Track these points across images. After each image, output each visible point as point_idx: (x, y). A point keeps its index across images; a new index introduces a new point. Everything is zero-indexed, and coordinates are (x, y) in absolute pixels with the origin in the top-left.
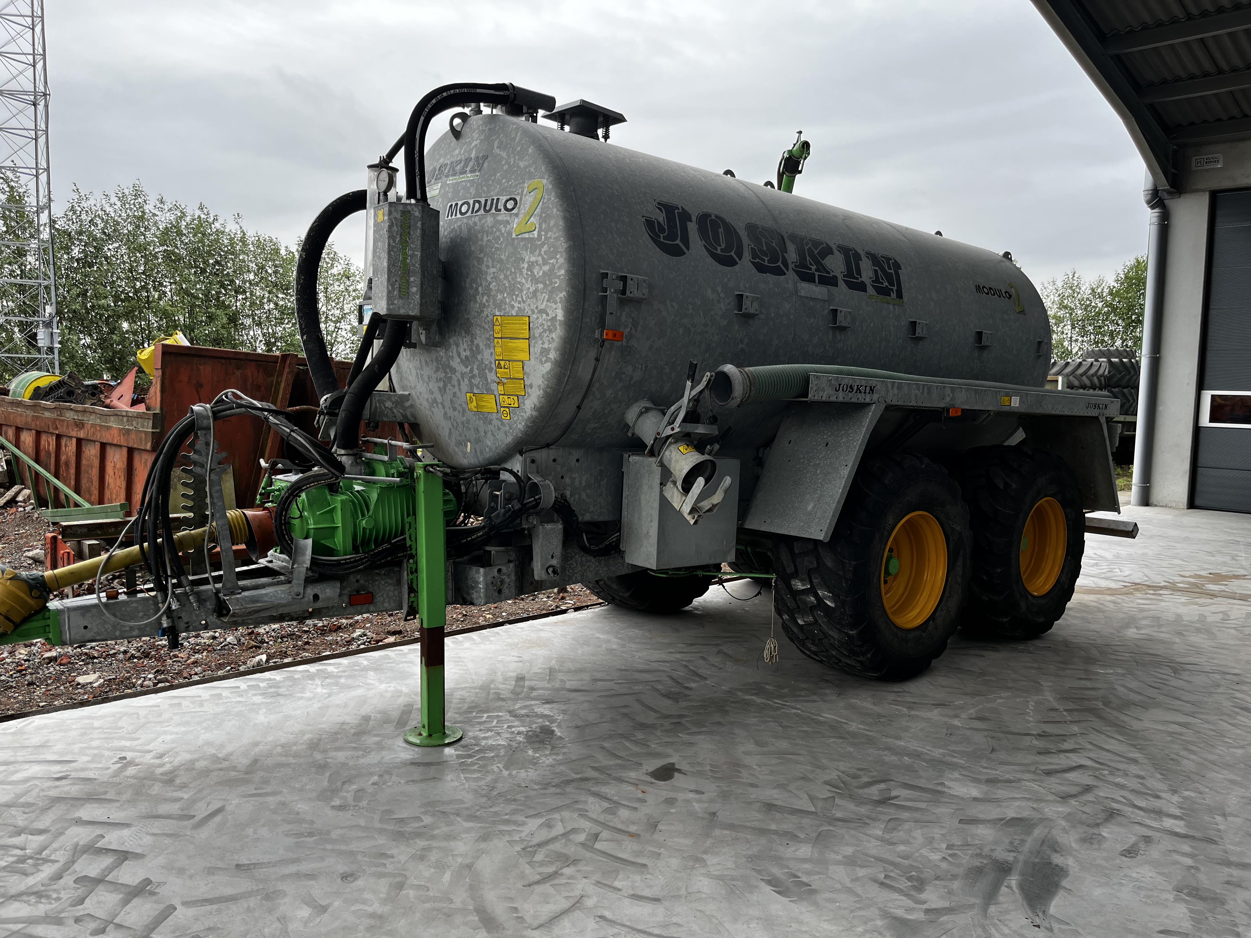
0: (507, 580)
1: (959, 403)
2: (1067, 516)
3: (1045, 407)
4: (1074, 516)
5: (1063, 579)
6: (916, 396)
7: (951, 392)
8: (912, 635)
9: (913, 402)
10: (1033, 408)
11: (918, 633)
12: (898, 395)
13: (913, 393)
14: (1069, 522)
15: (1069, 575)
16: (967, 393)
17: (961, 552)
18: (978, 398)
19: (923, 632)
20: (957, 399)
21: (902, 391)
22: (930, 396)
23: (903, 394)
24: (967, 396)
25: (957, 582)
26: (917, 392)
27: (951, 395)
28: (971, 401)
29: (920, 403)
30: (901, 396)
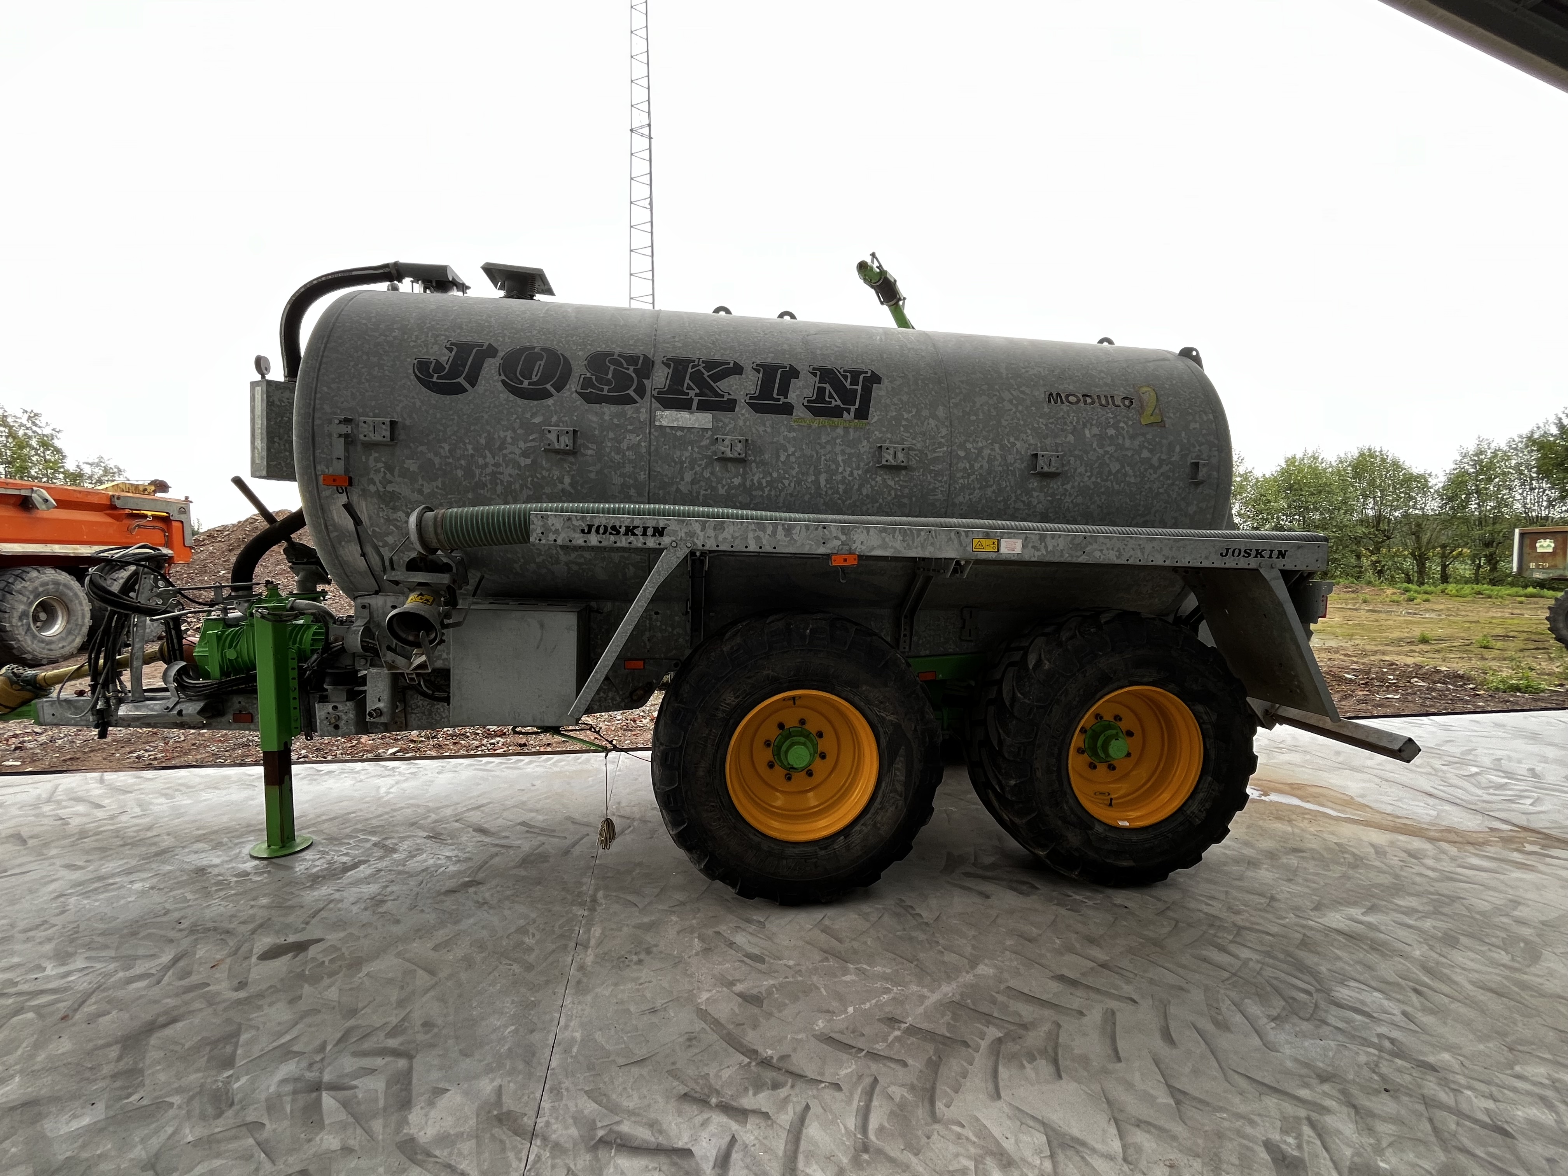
0: (344, 717)
1: (863, 548)
2: (1198, 717)
3: (1097, 554)
4: (1214, 717)
5: (1192, 809)
6: (758, 539)
7: (843, 533)
8: (796, 851)
9: (753, 547)
10: (1062, 556)
11: (810, 849)
12: (716, 537)
13: (751, 535)
14: (1204, 726)
15: (1208, 805)
16: (884, 535)
17: (902, 751)
18: (913, 542)
19: (821, 849)
20: (858, 543)
21: (725, 533)
22: (792, 538)
23: (729, 537)
24: (884, 539)
25: (896, 791)
26: (761, 534)
27: (843, 538)
28: (895, 545)
29: (768, 548)
30: (725, 539)
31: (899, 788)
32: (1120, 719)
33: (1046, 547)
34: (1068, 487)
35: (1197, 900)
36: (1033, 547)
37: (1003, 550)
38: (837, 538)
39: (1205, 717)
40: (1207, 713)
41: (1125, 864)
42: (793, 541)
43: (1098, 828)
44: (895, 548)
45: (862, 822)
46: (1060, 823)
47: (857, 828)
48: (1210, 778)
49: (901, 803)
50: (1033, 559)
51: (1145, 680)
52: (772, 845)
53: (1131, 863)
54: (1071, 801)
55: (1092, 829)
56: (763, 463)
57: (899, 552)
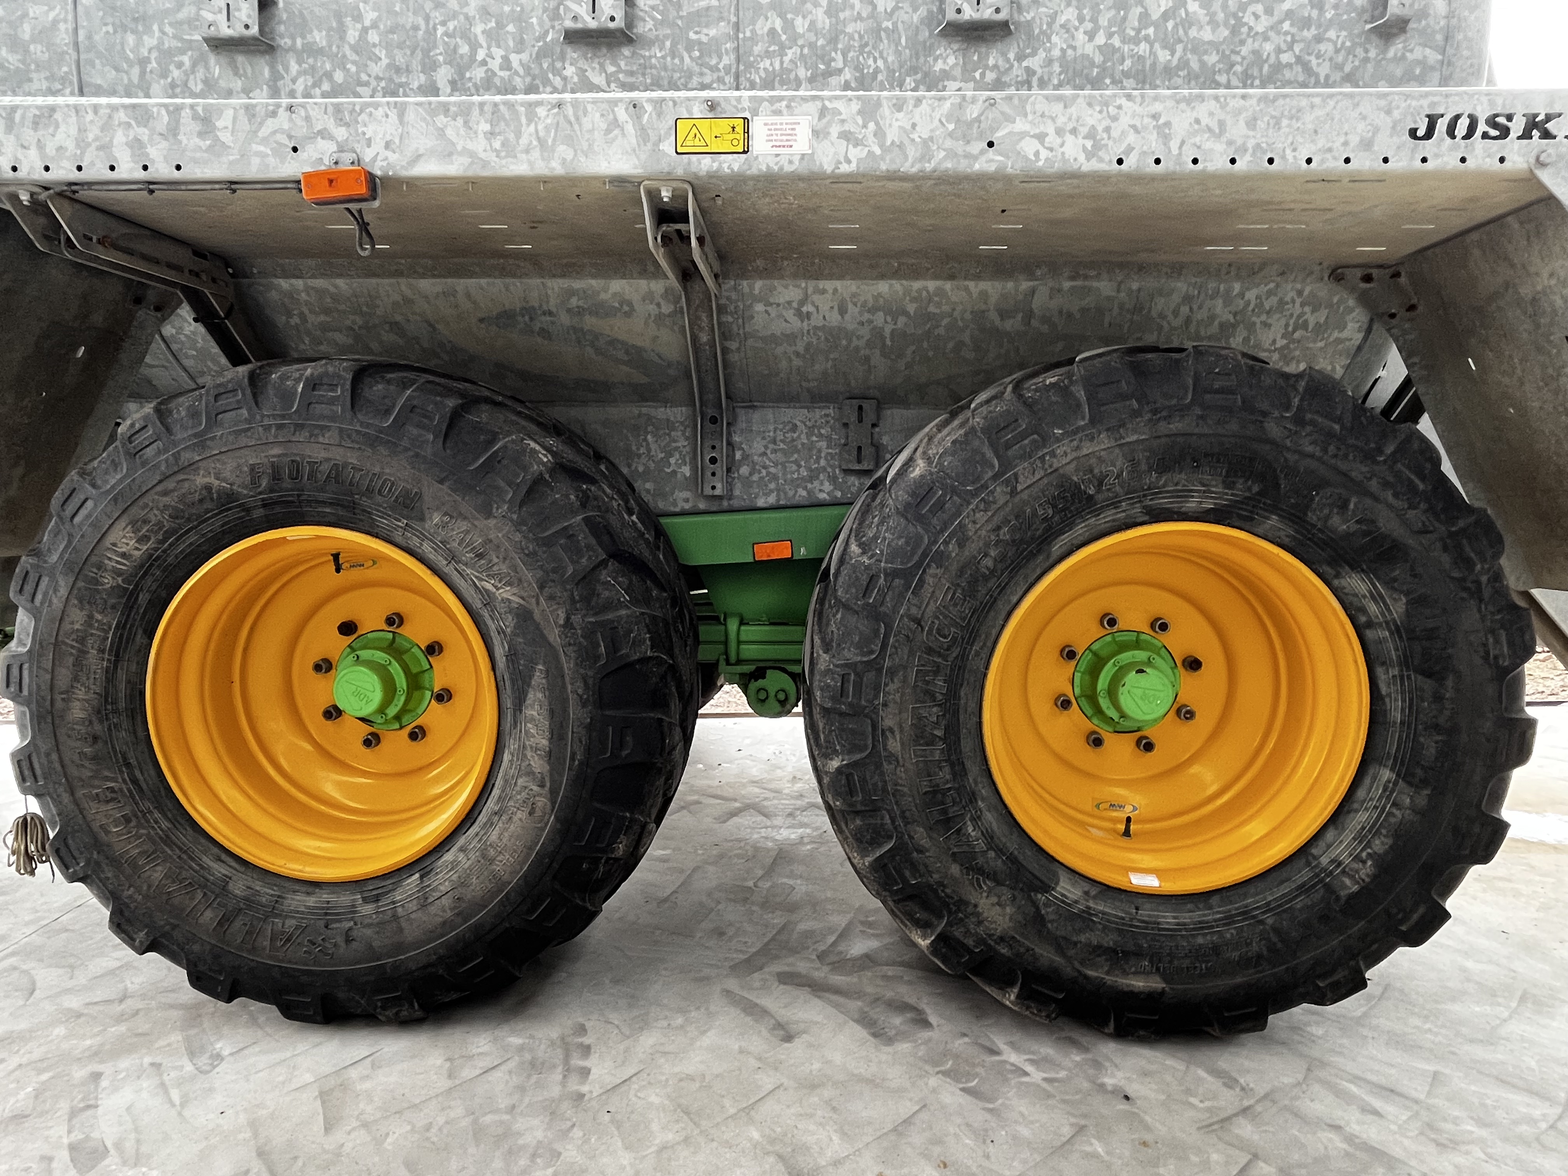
1: (393, 157)
2: (1352, 610)
3: (1029, 147)
4: (1398, 608)
5: (1334, 853)
6: (136, 145)
7: (340, 121)
8: (311, 901)
9: (128, 170)
10: (926, 156)
11: (344, 899)
12: (40, 145)
13: (120, 138)
14: (1370, 634)
15: (1379, 845)
16: (441, 120)
17: (538, 678)
18: (518, 134)
19: (365, 900)
20: (377, 146)
21: (60, 136)
22: (217, 139)
23: (70, 145)
24: (441, 133)
25: (530, 773)
26: (143, 133)
27: (341, 133)
28: (470, 146)
29: (162, 170)
30: (60, 149)
31: (538, 765)
32: (1164, 627)
33: (879, 133)
34: (1035, 62)
35: (1339, 1093)
36: (846, 136)
37: (760, 145)
38: (324, 134)
39: (1373, 608)
40: (1376, 597)
41: (1139, 984)
42: (218, 148)
43: (1067, 889)
44: (472, 154)
45: (462, 841)
46: (955, 869)
47: (448, 857)
48: (1386, 774)
49: (542, 802)
50: (845, 168)
51: (1192, 505)
52: (258, 886)
53: (1155, 984)
54: (990, 818)
55: (1046, 888)
56: (312, 50)
57: (485, 164)
